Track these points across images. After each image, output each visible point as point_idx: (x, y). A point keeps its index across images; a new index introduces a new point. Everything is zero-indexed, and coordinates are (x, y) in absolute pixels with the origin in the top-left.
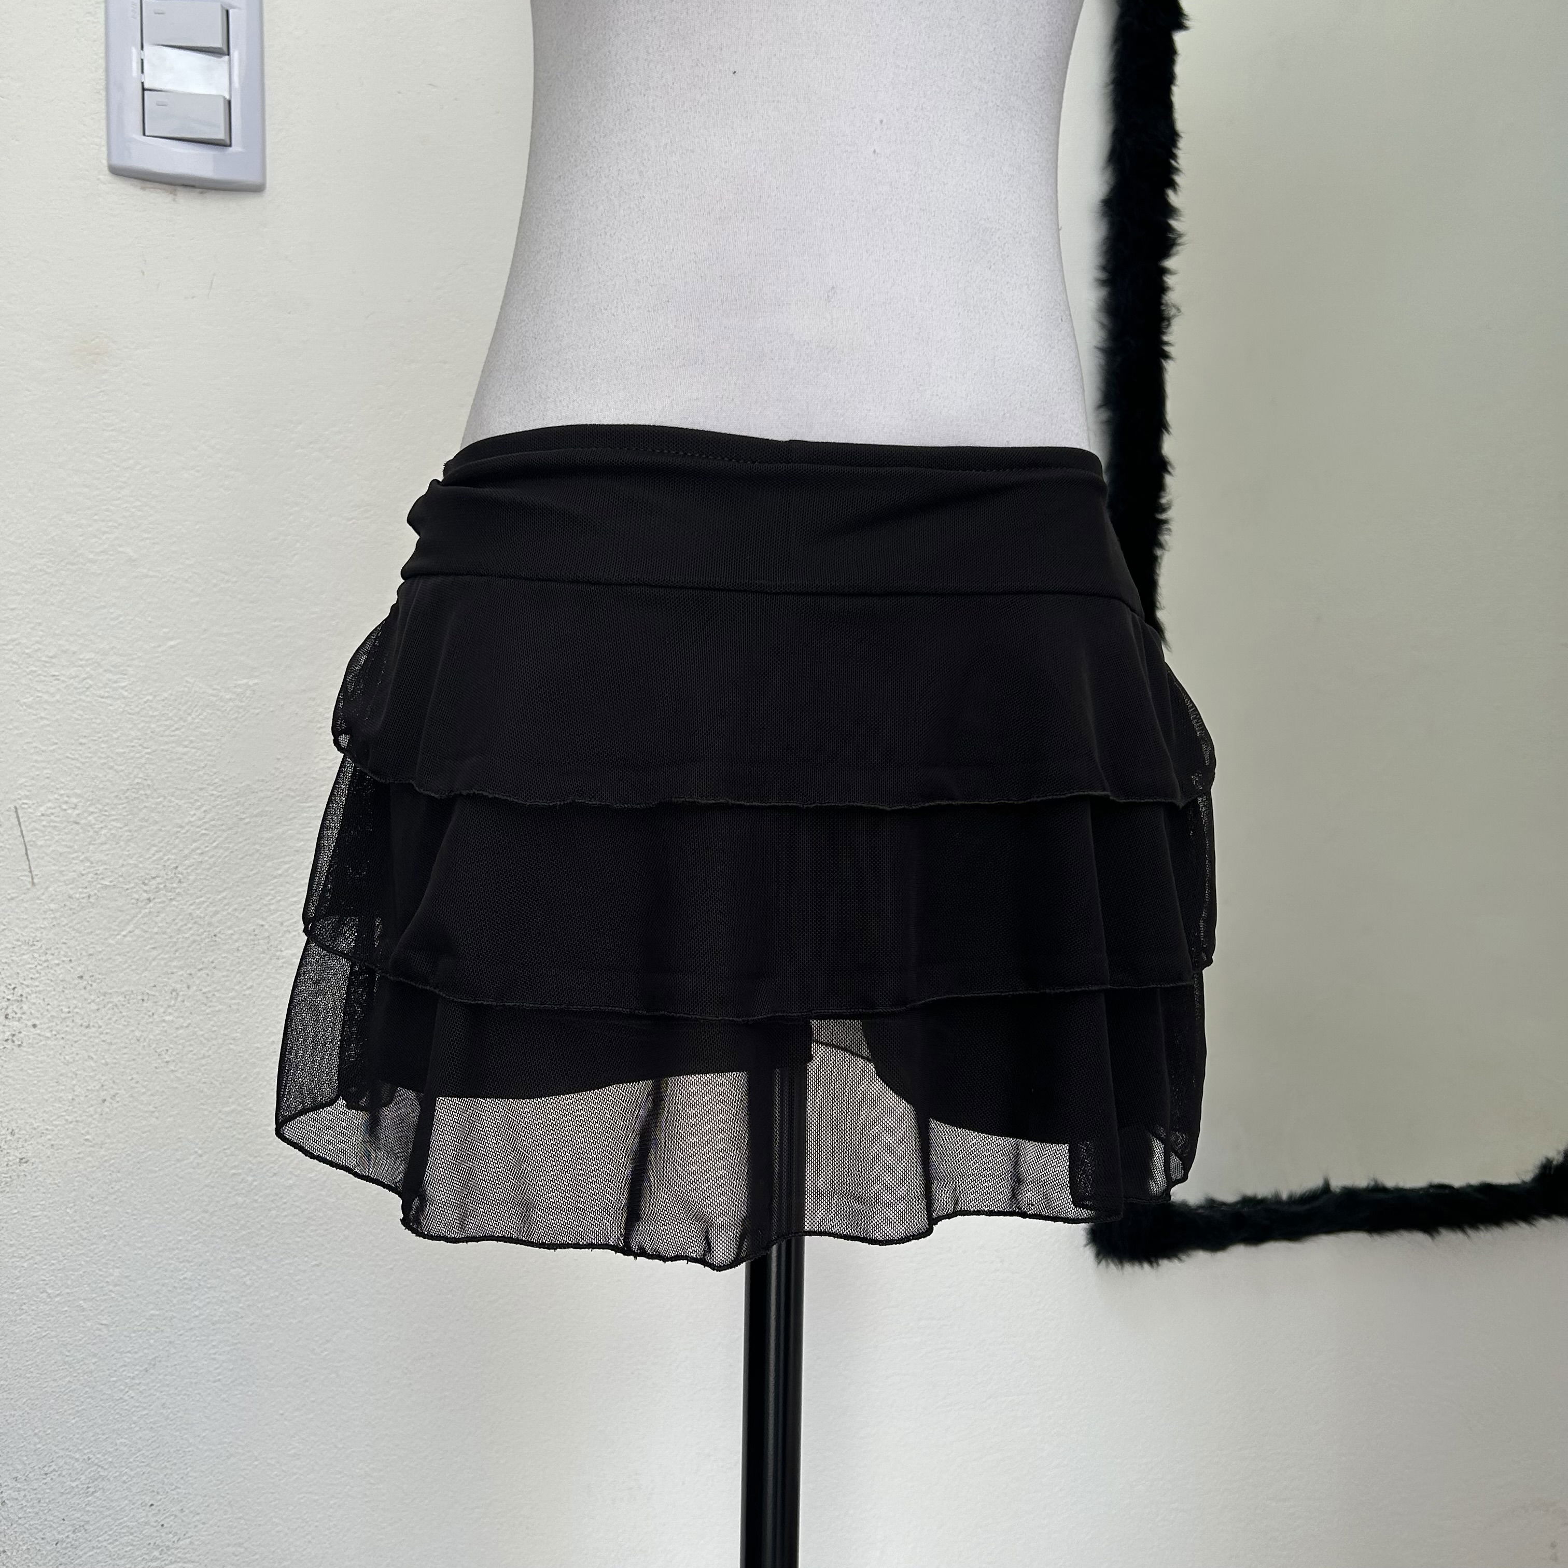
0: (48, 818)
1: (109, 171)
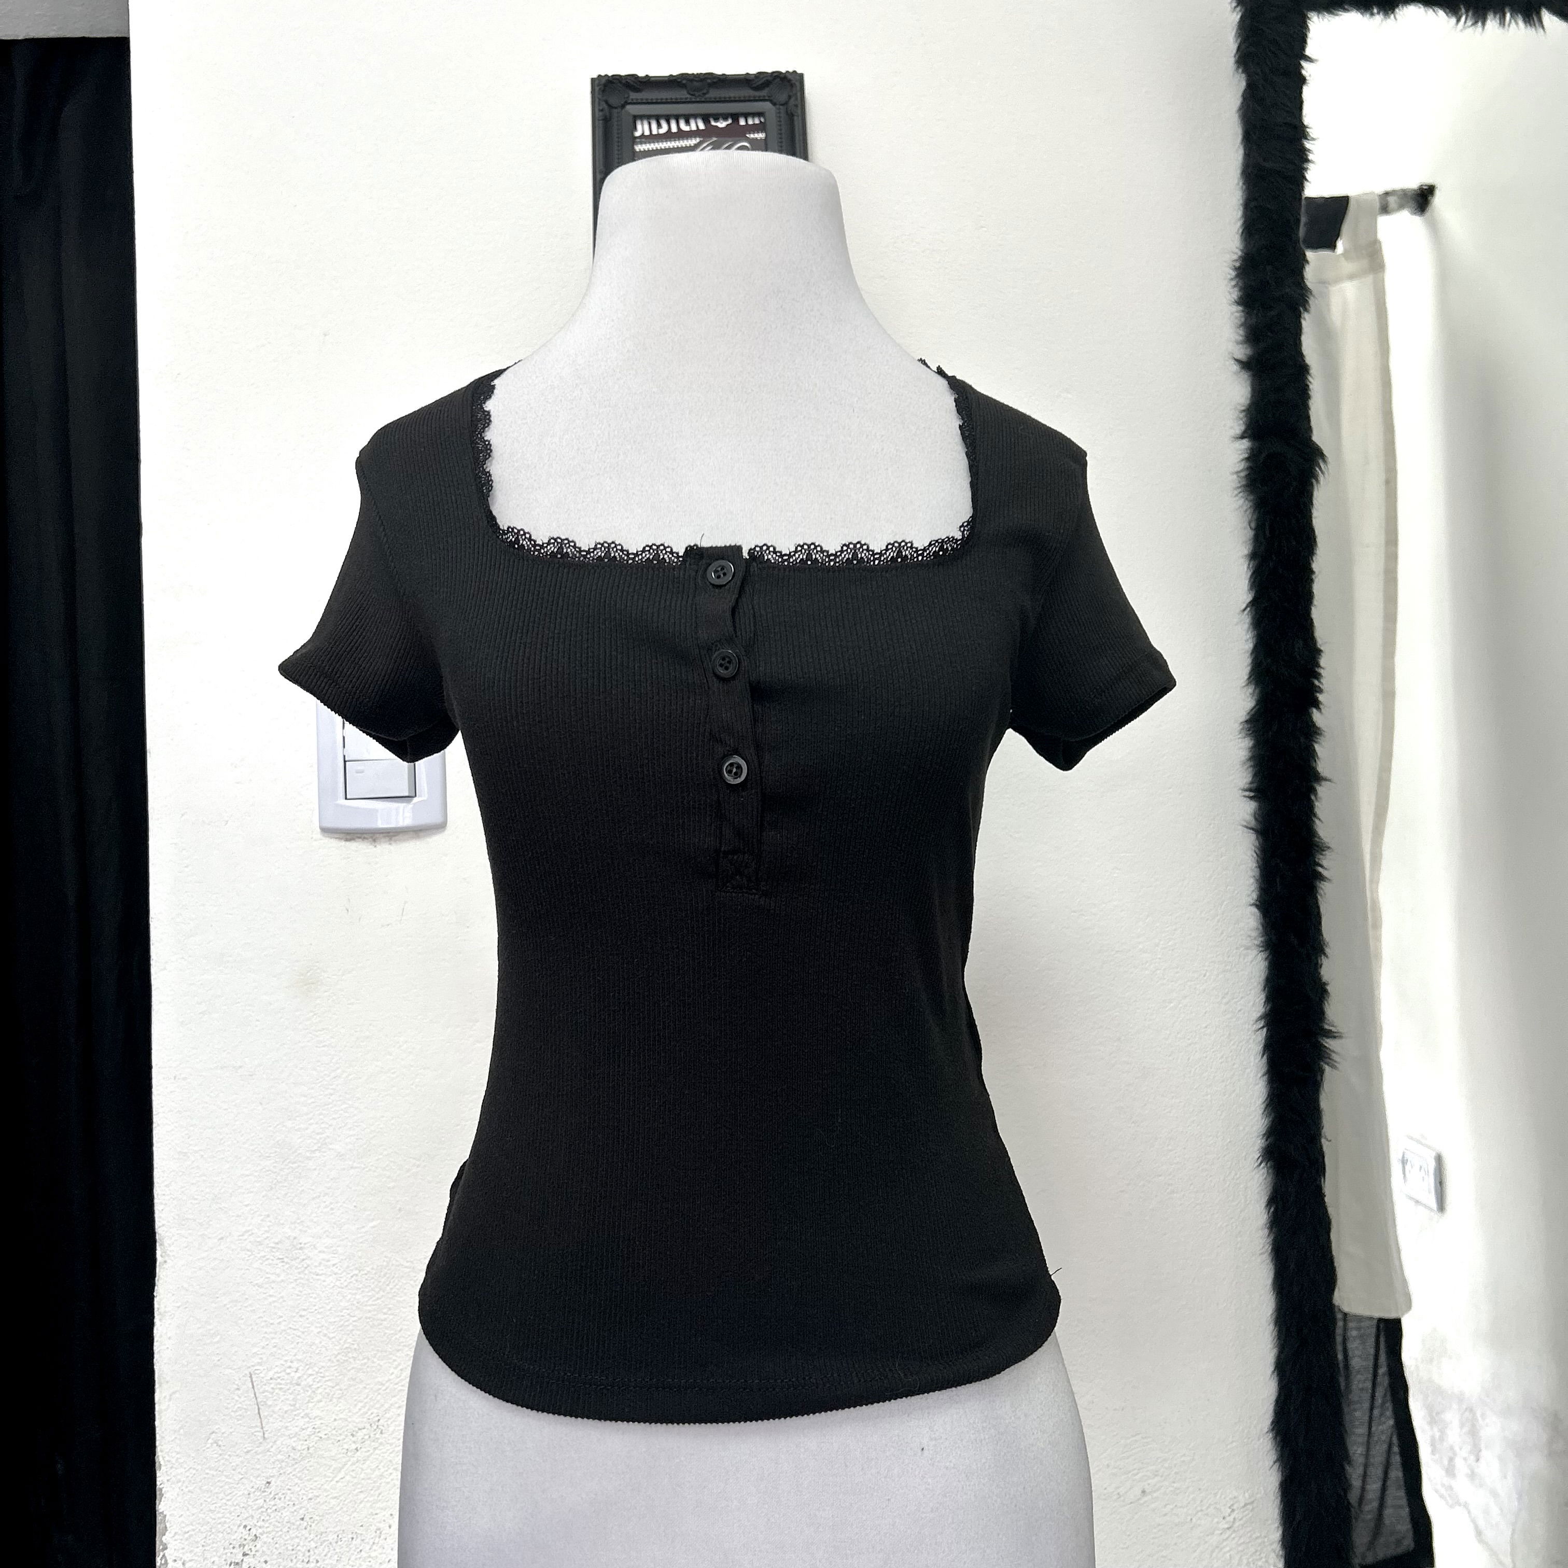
0: (274, 1381)
1: (319, 830)
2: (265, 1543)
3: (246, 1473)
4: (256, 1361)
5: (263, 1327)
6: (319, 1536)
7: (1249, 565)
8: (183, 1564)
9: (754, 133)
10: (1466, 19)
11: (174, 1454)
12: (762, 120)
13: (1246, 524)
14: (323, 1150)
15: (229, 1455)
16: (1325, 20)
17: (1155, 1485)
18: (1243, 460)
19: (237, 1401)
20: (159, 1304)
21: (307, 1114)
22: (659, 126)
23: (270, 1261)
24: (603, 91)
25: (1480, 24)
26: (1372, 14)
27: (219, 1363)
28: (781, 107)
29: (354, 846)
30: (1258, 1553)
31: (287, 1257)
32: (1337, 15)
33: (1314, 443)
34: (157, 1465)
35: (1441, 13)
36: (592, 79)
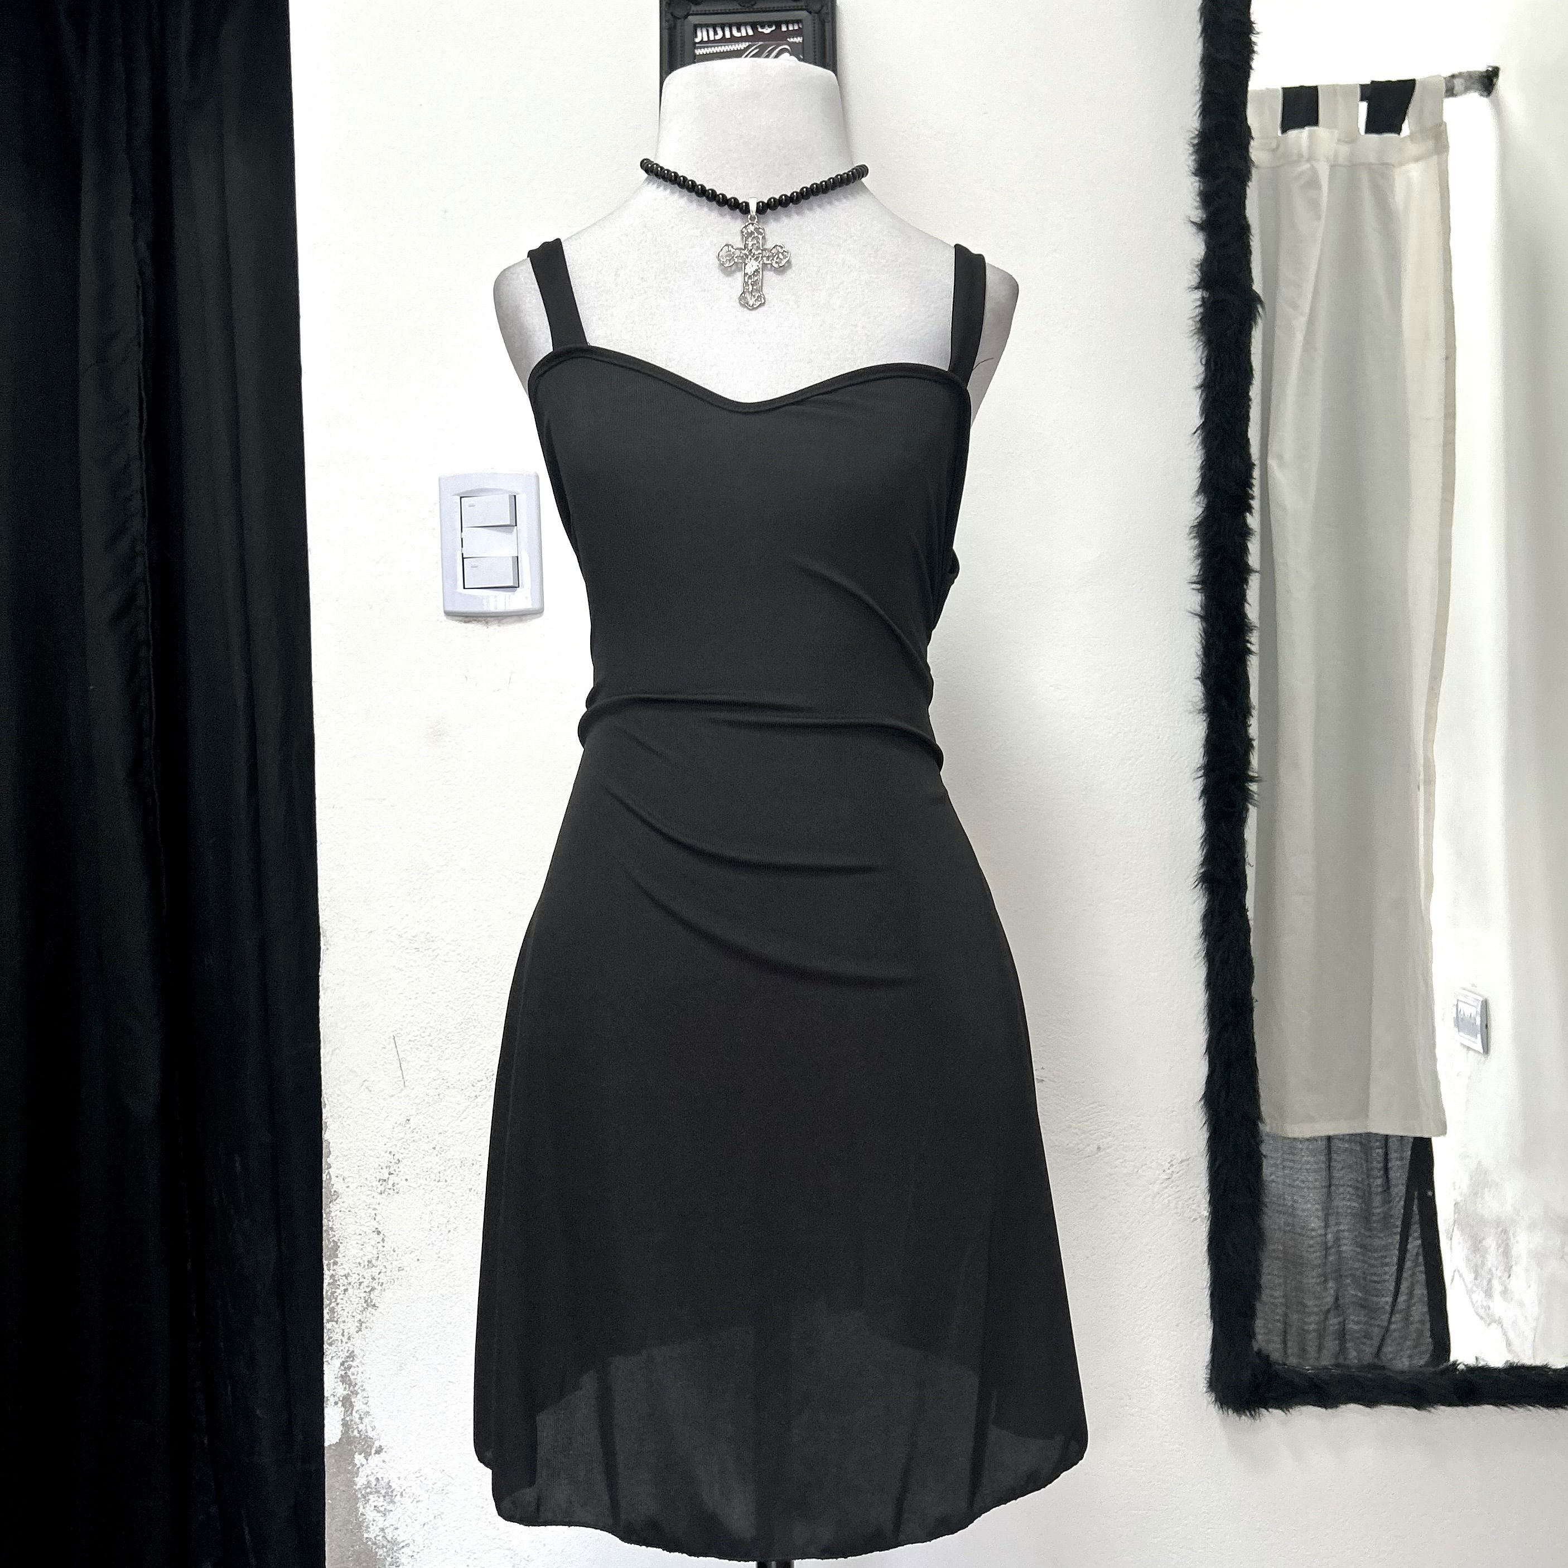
0: (412, 1042)
1: (444, 614)
3: (391, 1112)
4: (398, 1027)
5: (403, 1000)
6: (447, 1162)
7: (1200, 395)
8: (343, 1179)
9: (793, 38)
11: (335, 1098)
12: (800, 26)
13: (1199, 359)
15: (378, 1098)
17: (1108, 1143)
18: (1197, 307)
19: (384, 1057)
20: (323, 981)
22: (716, 33)
23: (409, 950)
24: (670, 5)
27: (369, 1028)
28: (816, 15)
29: (471, 626)
31: (422, 947)
33: (1254, 292)
34: (323, 1104)
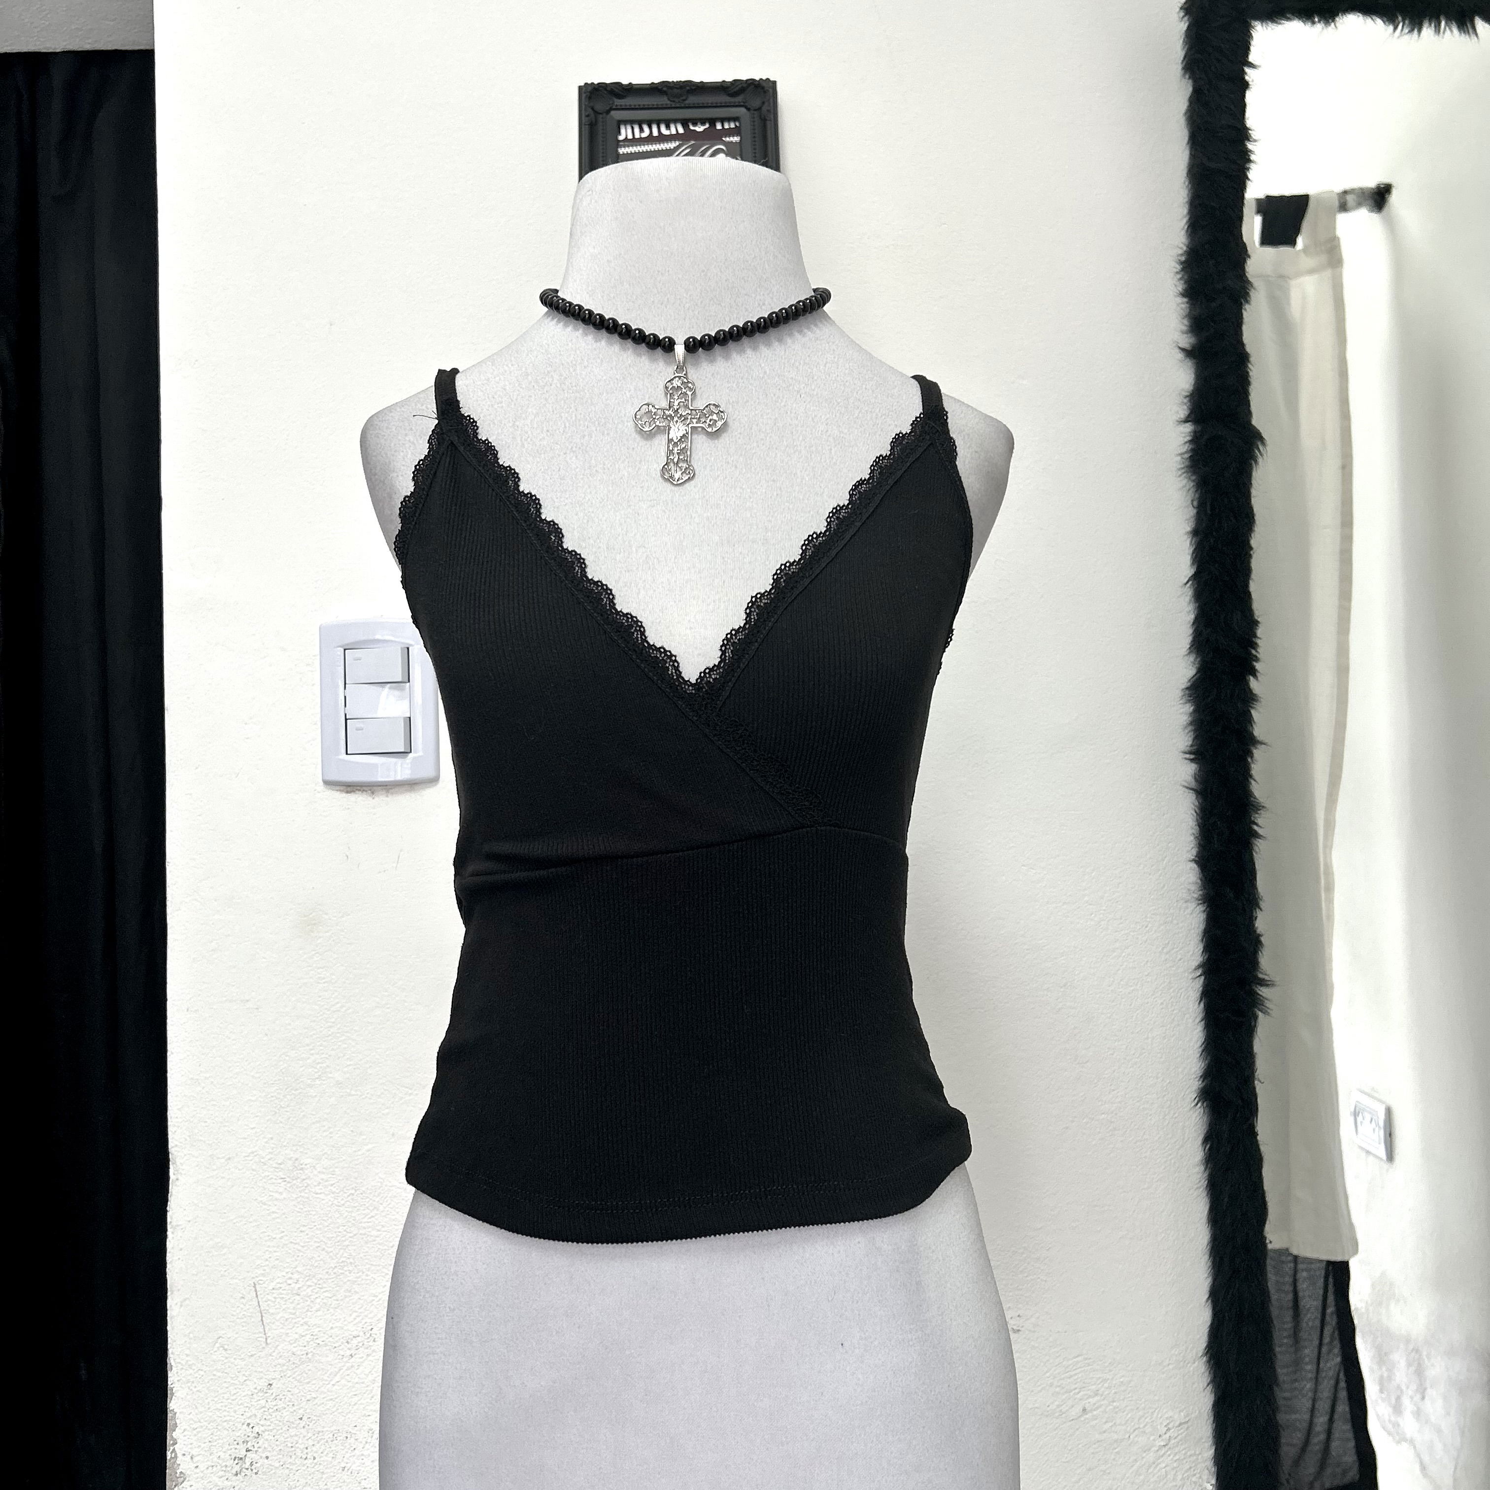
0: (276, 1291)
1: (321, 783)
2: (267, 1440)
3: (250, 1375)
4: (259, 1272)
5: (266, 1241)
6: (316, 1435)
7: (1191, 542)
8: (192, 1458)
9: (729, 137)
10: (1403, 26)
11: (184, 1357)
12: (738, 124)
13: (1190, 502)
14: (324, 1078)
15: (235, 1359)
16: (1269, 28)
17: (1095, 1404)
18: (1186, 442)
19: (242, 1309)
20: (171, 1218)
21: (308, 1045)
22: (642, 130)
23: (274, 1181)
24: (590, 98)
25: (1416, 31)
26: (1313, 23)
27: (226, 1273)
28: (755, 112)
29: (354, 797)
30: (1192, 1470)
31: (289, 1177)
32: (1280, 24)
33: (1255, 427)
34: (168, 1366)
35: (1379, 21)
36: (580, 88)
